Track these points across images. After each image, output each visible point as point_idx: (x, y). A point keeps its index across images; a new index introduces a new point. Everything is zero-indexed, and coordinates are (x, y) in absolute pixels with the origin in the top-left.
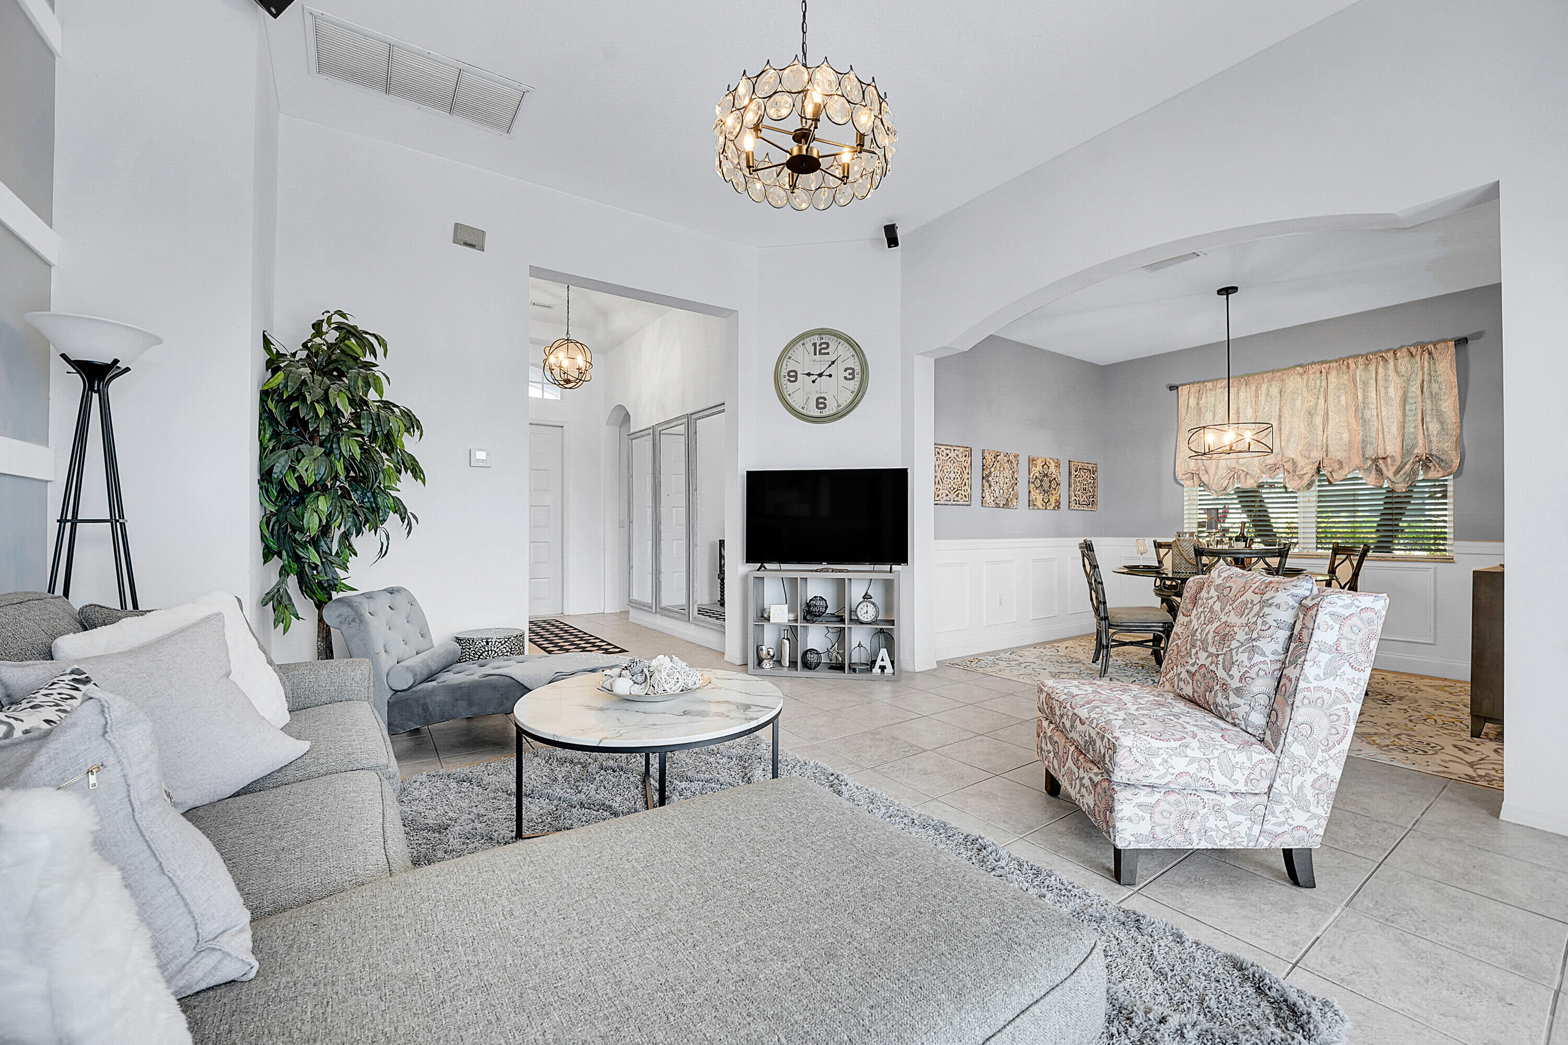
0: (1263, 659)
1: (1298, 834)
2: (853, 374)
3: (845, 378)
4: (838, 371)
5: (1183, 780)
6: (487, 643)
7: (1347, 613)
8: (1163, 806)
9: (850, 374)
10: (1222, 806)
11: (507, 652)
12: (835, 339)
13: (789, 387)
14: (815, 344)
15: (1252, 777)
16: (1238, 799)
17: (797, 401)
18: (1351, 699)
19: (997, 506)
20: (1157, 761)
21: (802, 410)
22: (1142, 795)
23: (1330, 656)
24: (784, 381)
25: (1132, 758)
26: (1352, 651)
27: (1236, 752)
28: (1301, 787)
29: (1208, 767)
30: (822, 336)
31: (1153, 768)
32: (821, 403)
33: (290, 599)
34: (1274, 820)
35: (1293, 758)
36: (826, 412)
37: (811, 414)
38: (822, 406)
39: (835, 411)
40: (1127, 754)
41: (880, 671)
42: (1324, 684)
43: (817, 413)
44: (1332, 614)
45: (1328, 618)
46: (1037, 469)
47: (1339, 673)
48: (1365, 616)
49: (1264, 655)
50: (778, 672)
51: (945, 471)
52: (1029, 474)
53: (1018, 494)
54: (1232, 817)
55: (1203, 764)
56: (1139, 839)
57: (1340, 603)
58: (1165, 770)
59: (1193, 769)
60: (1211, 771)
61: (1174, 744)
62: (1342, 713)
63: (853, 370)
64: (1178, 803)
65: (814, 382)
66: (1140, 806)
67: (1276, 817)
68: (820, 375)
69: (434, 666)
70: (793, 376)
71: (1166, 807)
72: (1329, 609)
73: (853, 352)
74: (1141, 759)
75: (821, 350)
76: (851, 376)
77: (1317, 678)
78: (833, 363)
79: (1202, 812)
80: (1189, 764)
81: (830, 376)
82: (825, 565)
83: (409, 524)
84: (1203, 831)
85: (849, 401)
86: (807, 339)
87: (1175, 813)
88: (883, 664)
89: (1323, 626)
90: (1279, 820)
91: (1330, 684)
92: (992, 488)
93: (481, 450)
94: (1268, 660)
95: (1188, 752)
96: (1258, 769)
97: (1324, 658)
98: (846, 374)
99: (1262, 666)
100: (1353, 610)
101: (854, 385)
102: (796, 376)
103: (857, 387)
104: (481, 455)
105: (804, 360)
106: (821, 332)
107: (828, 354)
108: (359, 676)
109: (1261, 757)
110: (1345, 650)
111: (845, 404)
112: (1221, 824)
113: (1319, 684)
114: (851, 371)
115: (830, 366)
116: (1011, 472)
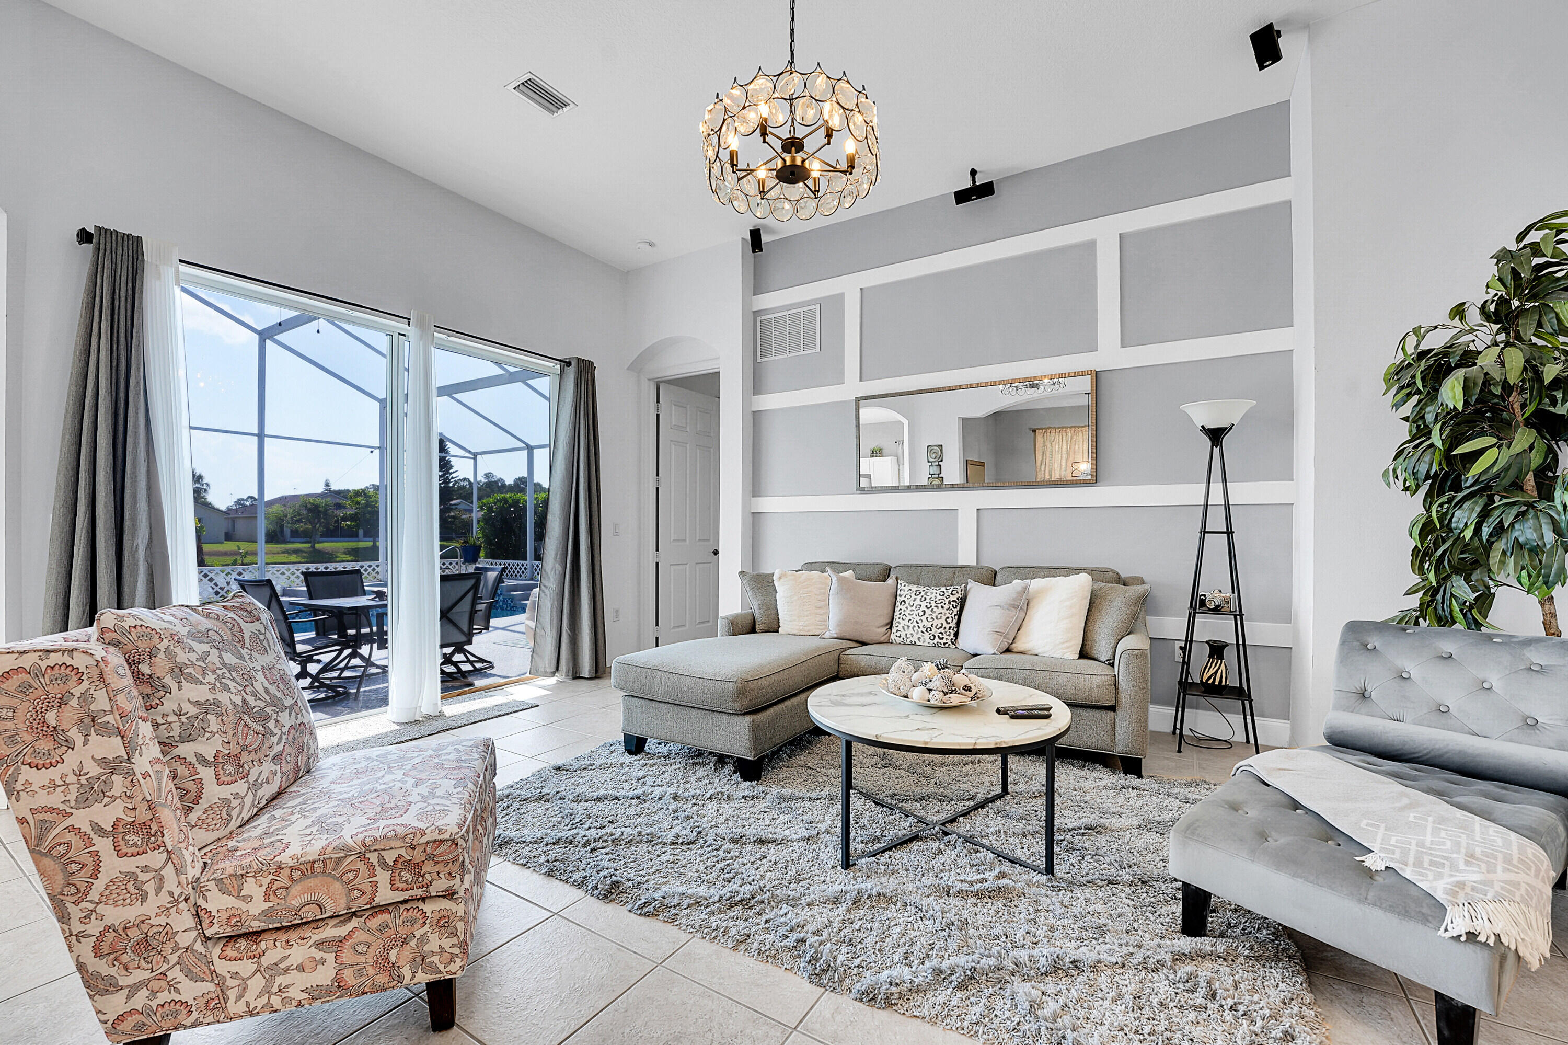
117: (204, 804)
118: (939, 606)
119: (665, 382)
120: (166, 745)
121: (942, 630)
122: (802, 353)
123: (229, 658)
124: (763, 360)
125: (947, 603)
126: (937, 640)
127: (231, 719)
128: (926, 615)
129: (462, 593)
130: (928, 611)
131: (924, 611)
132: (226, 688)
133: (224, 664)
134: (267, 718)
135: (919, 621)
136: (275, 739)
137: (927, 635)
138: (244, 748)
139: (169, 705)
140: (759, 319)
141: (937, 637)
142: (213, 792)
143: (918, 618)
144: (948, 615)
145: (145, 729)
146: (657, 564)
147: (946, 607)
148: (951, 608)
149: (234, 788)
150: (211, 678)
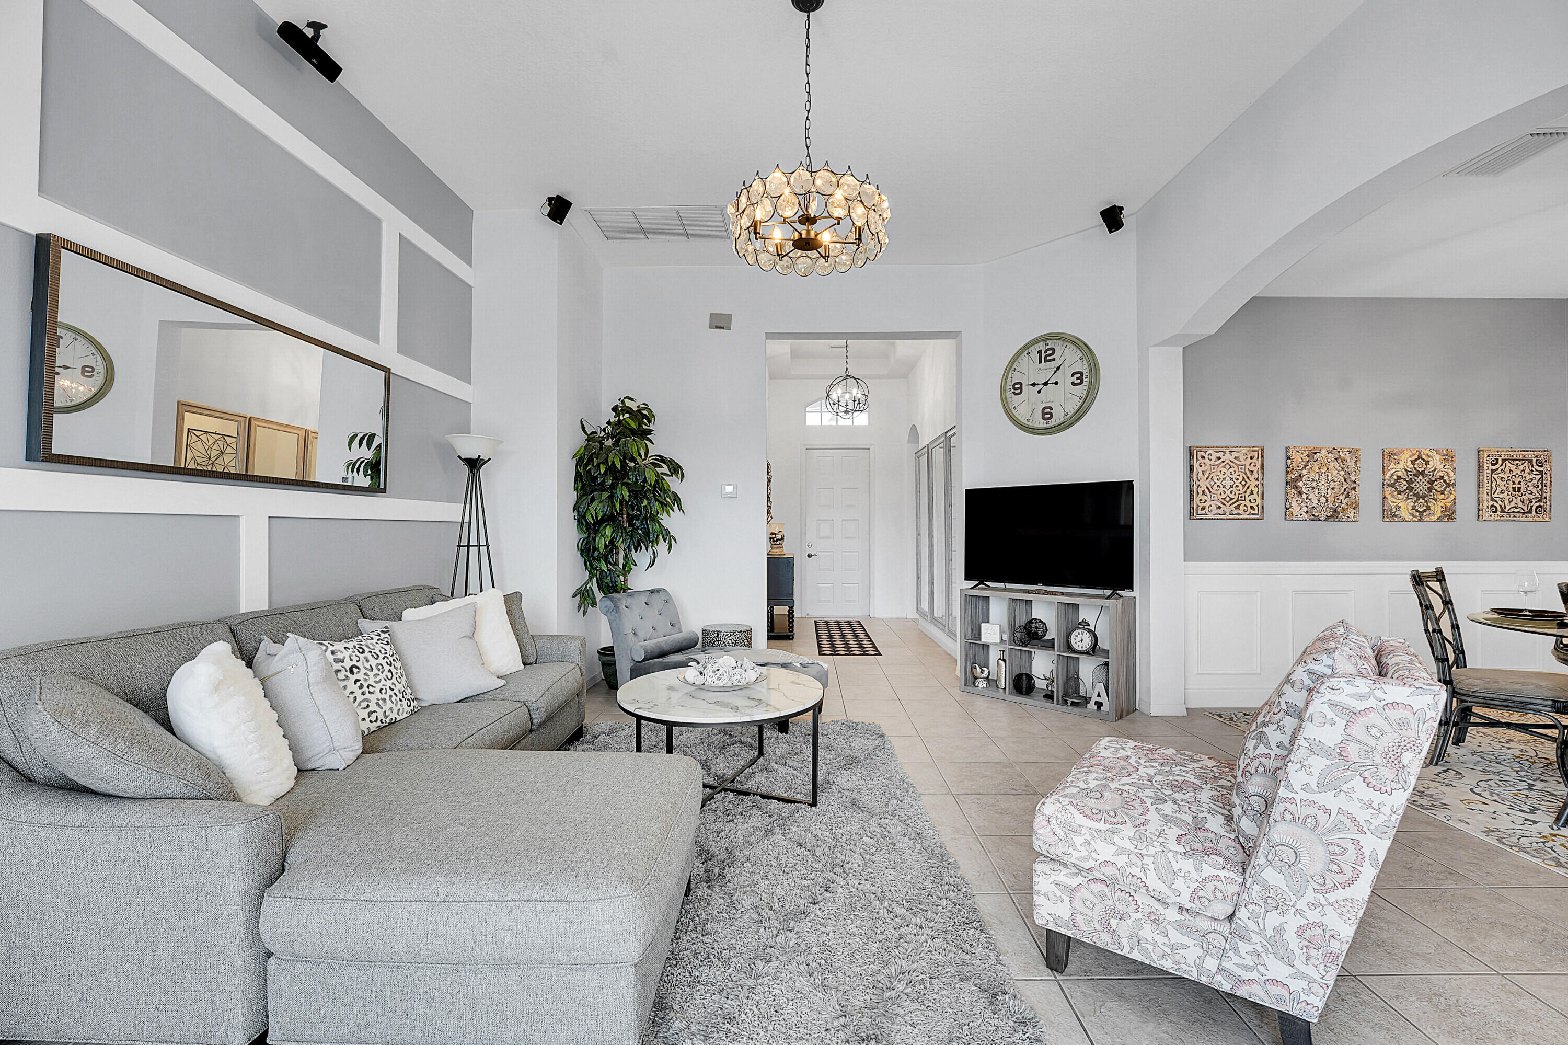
0: (1267, 751)
1: (1275, 990)
2: (1081, 378)
3: (1073, 384)
4: (1066, 378)
5: (1109, 871)
6: (718, 634)
7: (1360, 705)
8: (1084, 893)
9: (1078, 378)
10: (1161, 918)
11: (733, 643)
12: (1061, 342)
13: (1015, 400)
14: (1040, 352)
15: (1201, 893)
16: (1186, 916)
17: (1022, 413)
18: (1365, 829)
19: (1316, 518)
20: (1078, 840)
21: (1027, 423)
22: (1062, 873)
23: (1329, 763)
24: (1010, 395)
25: (1049, 829)
26: (1368, 762)
27: (1179, 856)
28: (1279, 930)
29: (1139, 863)
30: (1048, 342)
31: (1073, 845)
32: (1047, 413)
33: (593, 594)
34: (1236, 959)
35: (1266, 888)
36: (1052, 423)
37: (1037, 426)
38: (1048, 416)
39: (1062, 420)
40: (1044, 823)
41: (1095, 707)
42: (1321, 798)
43: (1042, 424)
44: (1333, 705)
45: (1326, 709)
46: (1401, 466)
47: (1344, 788)
48: (1394, 714)
49: (1268, 745)
50: (992, 693)
51: (1215, 479)
52: (1384, 473)
53: (1357, 503)
54: (1176, 936)
55: (1135, 859)
56: (1058, 922)
57: (1349, 689)
58: (1087, 853)
59: (1121, 860)
60: (1144, 869)
61: (1102, 826)
62: (1349, 845)
63: (1081, 373)
64: (1103, 896)
65: (1039, 392)
66: (1058, 884)
67: (1241, 957)
68: (1046, 384)
69: (666, 648)
70: (1018, 388)
71: (1089, 896)
72: (1329, 696)
73: (1081, 355)
74: (1058, 831)
75: (1046, 356)
76: (1079, 381)
77: (1305, 787)
78: (1058, 368)
79: (1135, 916)
80: (1116, 854)
81: (1056, 383)
82: (1040, 587)
83: (670, 544)
84: (1135, 939)
85: (1076, 408)
86: (1032, 348)
87: (1099, 907)
88: (1099, 699)
89: (1317, 718)
90: (1245, 962)
91: (1327, 799)
92: (1304, 496)
93: (729, 485)
94: (1273, 754)
95: (1116, 839)
96: (1210, 887)
97: (1318, 763)
98: (1074, 379)
99: (1263, 760)
100: (1371, 702)
101: (1081, 390)
102: (1021, 388)
103: (1085, 392)
104: (729, 489)
105: (1030, 370)
106: (1046, 338)
107: (1054, 360)
108: (573, 647)
109: (1216, 872)
110: (1354, 757)
111: (1073, 411)
112: (1160, 940)
113: (1311, 797)
114: (1079, 375)
115: (1055, 372)
116: (1342, 473)
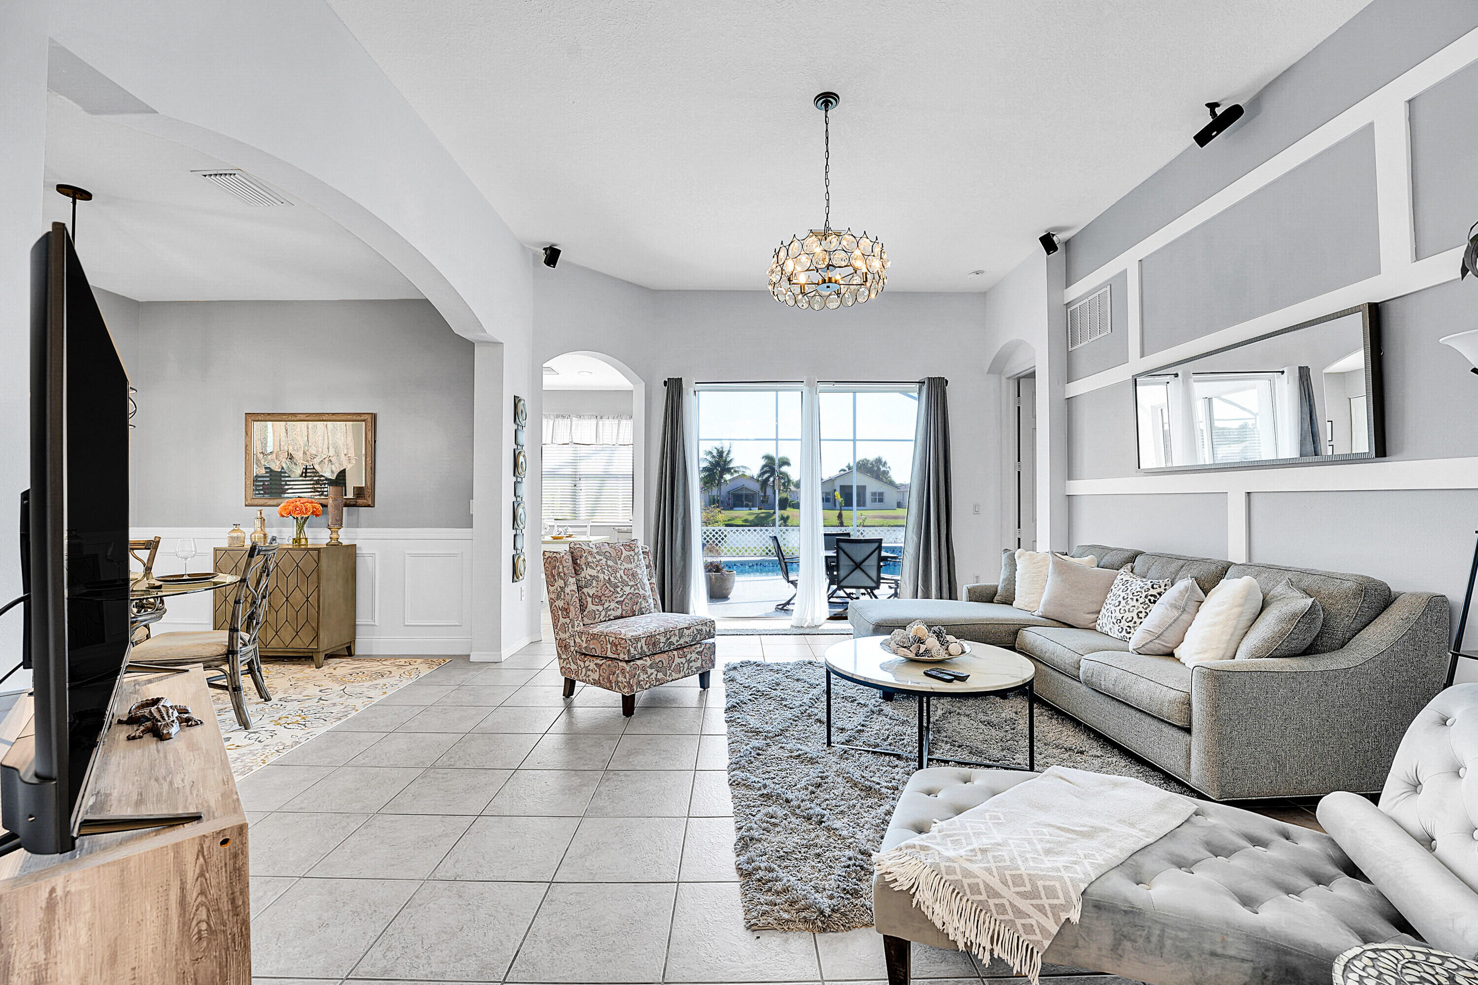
117: (587, 610)
118: (1135, 598)
119: (1025, 377)
120: (579, 588)
121: (1131, 624)
122: (1099, 336)
123: (610, 563)
124: (1073, 348)
125: (1143, 596)
126: (1124, 633)
127: (601, 584)
128: (1120, 607)
129: (870, 552)
130: (1123, 603)
131: (1120, 602)
132: (604, 573)
133: (607, 565)
134: (618, 587)
135: (1113, 612)
136: (619, 596)
137: (1116, 627)
138: (603, 595)
139: (583, 575)
140: (1069, 310)
141: (1124, 630)
142: (591, 607)
143: (1113, 608)
144: (1141, 609)
145: (572, 580)
146: (1019, 539)
147: (1141, 600)
148: (1147, 602)
149: (597, 607)
150: (599, 568)
